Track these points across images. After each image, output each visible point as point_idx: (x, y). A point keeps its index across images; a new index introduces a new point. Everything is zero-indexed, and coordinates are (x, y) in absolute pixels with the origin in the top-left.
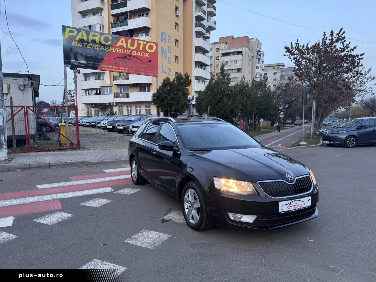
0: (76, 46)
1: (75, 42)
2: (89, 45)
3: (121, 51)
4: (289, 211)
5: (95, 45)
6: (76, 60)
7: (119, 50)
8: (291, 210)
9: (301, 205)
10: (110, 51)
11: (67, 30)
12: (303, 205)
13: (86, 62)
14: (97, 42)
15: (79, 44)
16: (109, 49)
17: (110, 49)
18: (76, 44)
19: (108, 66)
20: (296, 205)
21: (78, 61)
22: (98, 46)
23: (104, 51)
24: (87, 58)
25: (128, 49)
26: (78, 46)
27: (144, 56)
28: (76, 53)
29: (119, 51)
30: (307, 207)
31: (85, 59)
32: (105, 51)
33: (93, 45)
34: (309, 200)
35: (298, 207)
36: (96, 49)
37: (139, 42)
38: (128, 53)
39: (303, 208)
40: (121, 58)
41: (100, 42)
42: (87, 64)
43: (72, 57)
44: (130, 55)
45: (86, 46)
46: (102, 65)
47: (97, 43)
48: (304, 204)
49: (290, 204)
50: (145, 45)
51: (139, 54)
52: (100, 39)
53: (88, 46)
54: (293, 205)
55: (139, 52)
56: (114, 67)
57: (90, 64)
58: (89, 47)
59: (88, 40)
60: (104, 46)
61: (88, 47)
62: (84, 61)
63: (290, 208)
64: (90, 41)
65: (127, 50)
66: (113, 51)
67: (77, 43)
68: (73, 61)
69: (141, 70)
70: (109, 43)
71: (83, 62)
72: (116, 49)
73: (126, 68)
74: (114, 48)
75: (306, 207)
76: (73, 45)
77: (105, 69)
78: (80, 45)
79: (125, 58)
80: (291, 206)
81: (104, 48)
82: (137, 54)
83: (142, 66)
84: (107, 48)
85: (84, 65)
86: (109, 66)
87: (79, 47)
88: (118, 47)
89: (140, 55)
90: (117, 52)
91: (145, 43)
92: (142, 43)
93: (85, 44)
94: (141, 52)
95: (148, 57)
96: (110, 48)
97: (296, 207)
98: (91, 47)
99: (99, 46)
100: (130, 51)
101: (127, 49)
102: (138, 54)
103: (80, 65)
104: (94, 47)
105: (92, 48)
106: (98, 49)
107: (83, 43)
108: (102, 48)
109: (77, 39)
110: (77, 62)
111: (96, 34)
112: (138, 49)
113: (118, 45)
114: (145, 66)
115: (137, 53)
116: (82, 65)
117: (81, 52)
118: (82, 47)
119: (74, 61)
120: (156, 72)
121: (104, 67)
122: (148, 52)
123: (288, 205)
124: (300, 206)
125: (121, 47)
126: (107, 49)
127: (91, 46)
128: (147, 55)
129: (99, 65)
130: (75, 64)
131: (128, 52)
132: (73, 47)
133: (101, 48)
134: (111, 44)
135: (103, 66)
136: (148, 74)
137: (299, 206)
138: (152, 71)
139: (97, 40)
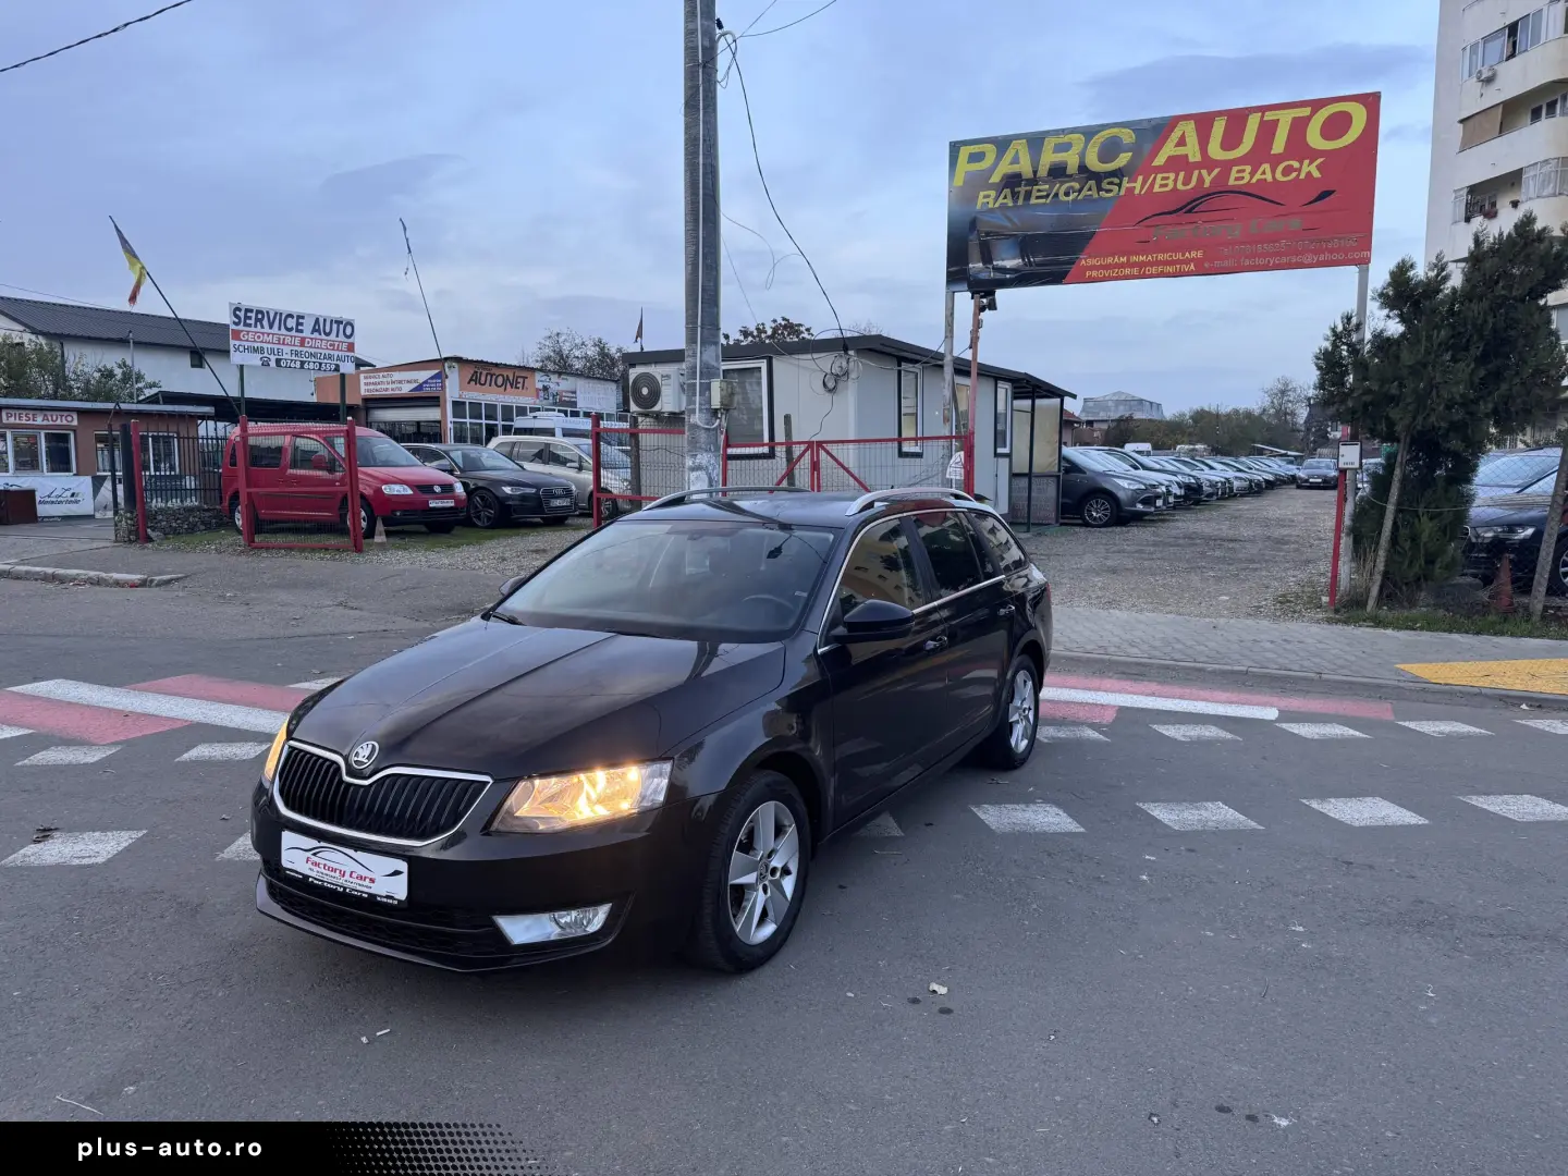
0: (991, 206)
1: (986, 193)
2: (1039, 191)
3: (1175, 181)
4: (310, 879)
5: (1062, 183)
6: (987, 258)
7: (1163, 179)
8: (316, 879)
9: (354, 875)
10: (1122, 192)
11: (964, 152)
12: (367, 882)
13: (1023, 260)
14: (1069, 172)
15: (1002, 196)
16: (1120, 185)
17: (1125, 184)
18: (991, 200)
19: (1110, 260)
20: (335, 866)
21: (995, 263)
22: (1072, 187)
23: (1095, 200)
24: (1026, 245)
25: (1207, 163)
26: (997, 205)
27: (1294, 175)
28: (988, 234)
29: (1164, 183)
30: (385, 900)
31: (1018, 251)
32: (1101, 198)
33: (1051, 188)
34: (397, 873)
35: (341, 881)
36: (1066, 199)
37: (1269, 116)
38: (1207, 184)
39: (366, 896)
40: (1170, 213)
41: (1083, 168)
42: (1028, 268)
43: (974, 251)
44: (1221, 191)
45: (1028, 195)
46: (1083, 262)
47: (1071, 176)
48: (372, 881)
49: (314, 854)
50: (1299, 126)
51: (1265, 173)
52: (1082, 155)
53: (1035, 194)
54: (323, 862)
55: (1266, 167)
56: (1134, 259)
57: (1037, 265)
58: (1038, 198)
59: (1035, 172)
60: (1098, 177)
61: (1033, 201)
62: (1014, 258)
63: (316, 869)
64: (1043, 172)
65: (1204, 172)
66: (1137, 192)
67: (993, 193)
68: (976, 266)
69: (1268, 247)
70: (1123, 159)
71: (1009, 264)
72: (1150, 181)
73: (1193, 254)
74: (1140, 178)
75: (381, 897)
76: (978, 207)
77: (1094, 273)
78: (1005, 198)
79: (1189, 211)
80: (316, 864)
81: (1100, 189)
82: (1251, 178)
83: (1274, 226)
84: (1109, 183)
85: (1013, 276)
86: (1116, 259)
87: (1003, 206)
88: (1160, 169)
89: (1269, 177)
90: (1157, 189)
91: (1306, 111)
92: (1285, 119)
93: (1022, 189)
94: (1275, 161)
95: (1316, 174)
96: (1126, 179)
97: (333, 874)
98: (1047, 196)
99: (1077, 186)
100: (1216, 171)
101: (1204, 168)
102: (1258, 176)
103: (999, 276)
104: (1056, 195)
105: (1048, 201)
106: (1071, 198)
107: (1016, 190)
108: (1091, 189)
109: (996, 178)
110: (991, 266)
111: (1066, 139)
112: (1260, 153)
113: (1160, 160)
114: (1296, 223)
115: (1252, 174)
116: (1008, 276)
117: (1009, 225)
118: (1011, 204)
119: (981, 265)
120: (1355, 244)
121: (1092, 268)
122: (1313, 154)
123: (309, 854)
124: (351, 880)
125: (1178, 164)
126: (1111, 191)
127: (1045, 193)
128: (1311, 169)
129: (1073, 263)
130: (984, 276)
131: (1208, 180)
132: (979, 216)
133: (1085, 192)
134: (1130, 163)
135: (1091, 262)
136: (1308, 259)
137: (347, 877)
138: (1335, 244)
139: (1071, 160)
